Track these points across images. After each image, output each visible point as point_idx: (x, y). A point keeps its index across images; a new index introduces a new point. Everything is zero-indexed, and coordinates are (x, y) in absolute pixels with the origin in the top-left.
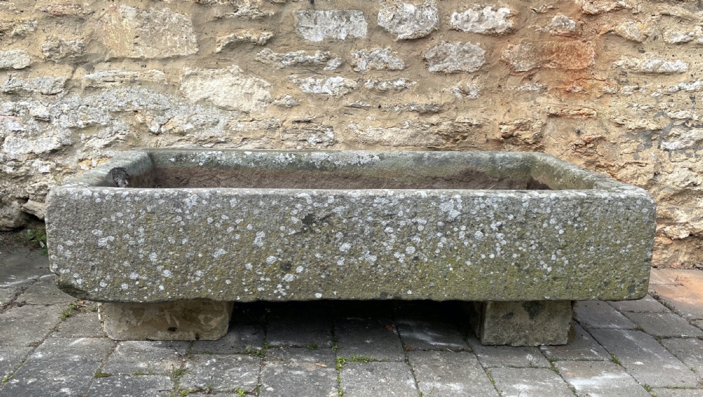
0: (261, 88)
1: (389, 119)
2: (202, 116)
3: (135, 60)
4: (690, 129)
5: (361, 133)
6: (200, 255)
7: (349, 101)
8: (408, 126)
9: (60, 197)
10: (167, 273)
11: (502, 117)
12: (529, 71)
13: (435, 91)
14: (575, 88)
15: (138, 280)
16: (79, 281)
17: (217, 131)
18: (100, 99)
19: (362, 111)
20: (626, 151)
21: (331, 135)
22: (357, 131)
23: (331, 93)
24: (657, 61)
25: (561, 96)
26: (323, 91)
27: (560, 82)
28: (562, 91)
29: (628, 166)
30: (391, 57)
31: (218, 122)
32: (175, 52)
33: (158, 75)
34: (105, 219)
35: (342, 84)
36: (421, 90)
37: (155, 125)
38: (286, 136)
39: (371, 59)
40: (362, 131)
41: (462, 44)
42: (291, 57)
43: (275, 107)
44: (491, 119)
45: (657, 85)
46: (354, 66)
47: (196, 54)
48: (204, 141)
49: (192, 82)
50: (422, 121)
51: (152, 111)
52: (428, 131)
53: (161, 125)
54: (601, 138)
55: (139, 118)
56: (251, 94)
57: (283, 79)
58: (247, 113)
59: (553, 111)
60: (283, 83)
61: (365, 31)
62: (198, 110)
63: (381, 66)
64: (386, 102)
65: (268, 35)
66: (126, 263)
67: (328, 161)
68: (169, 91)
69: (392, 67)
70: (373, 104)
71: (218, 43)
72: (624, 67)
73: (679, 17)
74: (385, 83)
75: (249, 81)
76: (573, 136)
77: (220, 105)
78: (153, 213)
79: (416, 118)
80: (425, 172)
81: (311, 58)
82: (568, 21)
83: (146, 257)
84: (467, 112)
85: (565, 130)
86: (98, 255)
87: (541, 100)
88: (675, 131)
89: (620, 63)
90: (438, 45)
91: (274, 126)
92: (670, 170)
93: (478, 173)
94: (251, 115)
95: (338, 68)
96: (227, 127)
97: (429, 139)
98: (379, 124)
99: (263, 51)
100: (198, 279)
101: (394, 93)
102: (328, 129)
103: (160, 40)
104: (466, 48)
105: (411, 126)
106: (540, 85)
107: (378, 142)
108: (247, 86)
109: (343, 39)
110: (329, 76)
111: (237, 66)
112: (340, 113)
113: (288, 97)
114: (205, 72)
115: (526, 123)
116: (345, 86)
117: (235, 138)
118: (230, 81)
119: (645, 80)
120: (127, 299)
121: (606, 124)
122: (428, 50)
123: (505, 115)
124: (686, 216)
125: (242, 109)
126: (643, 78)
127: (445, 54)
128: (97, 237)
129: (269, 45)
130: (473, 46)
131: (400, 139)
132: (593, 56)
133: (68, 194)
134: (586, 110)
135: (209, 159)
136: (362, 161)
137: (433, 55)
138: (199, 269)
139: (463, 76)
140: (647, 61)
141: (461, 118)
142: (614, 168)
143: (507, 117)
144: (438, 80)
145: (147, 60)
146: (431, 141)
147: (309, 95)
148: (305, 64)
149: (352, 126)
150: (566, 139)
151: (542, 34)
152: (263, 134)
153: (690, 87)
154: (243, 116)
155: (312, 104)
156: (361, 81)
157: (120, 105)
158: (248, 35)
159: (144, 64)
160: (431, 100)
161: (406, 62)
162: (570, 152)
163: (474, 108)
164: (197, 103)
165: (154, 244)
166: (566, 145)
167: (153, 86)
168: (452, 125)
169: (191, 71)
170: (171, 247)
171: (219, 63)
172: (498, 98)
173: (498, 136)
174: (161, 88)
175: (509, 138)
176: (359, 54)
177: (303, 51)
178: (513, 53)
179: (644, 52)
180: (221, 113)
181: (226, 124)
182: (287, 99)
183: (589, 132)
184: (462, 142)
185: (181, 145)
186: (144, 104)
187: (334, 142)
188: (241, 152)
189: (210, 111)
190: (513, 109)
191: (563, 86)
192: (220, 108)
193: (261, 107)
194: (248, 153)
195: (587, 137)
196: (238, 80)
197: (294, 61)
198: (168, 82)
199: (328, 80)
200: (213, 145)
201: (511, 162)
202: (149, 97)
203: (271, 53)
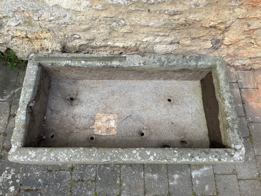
1: (153, 16)
2: (57, 13)
5: (139, 23)
7: (133, 8)
8: (162, 20)
11: (213, 17)
13: (180, 3)
14: (258, 5)
17: (67, 20)
18: (4, 5)
19: (139, 12)
21: (123, 22)
22: (136, 22)
23: (123, 3)
25: (249, 7)
26: (118, 2)
28: (251, 6)
31: (66, 16)
36: (173, 3)
37: (35, 17)
38: (101, 23)
43: (94, 10)
44: (207, 18)
48: (61, 24)
50: (170, 18)
51: (31, 11)
52: (172, 23)
53: (38, 18)
54: (259, 28)
58: (80, 12)
59: (241, 17)
62: (54, 10)
64: (152, 8)
67: (120, 66)
70: (145, 9)
76: (246, 27)
77: (65, 8)
79: (167, 17)
84: (195, 14)
85: (243, 24)
87: (237, 10)
91: (94, 19)
93: (188, 69)
94: (82, 13)
96: (71, 18)
97: (172, 26)
98: (148, 18)
101: (157, 4)
102: (121, 20)
105: (164, 20)
106: (240, 3)
107: (146, 26)
112: (128, 12)
113: (100, 5)
115: (224, 22)
116: (131, 1)
117: (76, 23)
123: (215, 16)
125: (77, 10)
131: (158, 26)
134: (258, 16)
135: (66, 64)
136: (136, 66)
141: (191, 17)
142: (258, 40)
143: (215, 18)
147: (112, 4)
149: (134, 19)
150: (241, 27)
152: (89, 22)
154: (78, 13)
155: (113, 9)
157: (15, 8)
160: (177, 8)
163: (199, 12)
164: (53, 6)
166: (240, 30)
168: (186, 21)
172: (214, 8)
173: (207, 26)
175: (213, 27)
180: (67, 11)
181: (70, 17)
182: (99, 7)
183: (254, 25)
184: (188, 27)
185: (51, 25)
186: (26, 8)
187: (125, 25)
188: (80, 62)
189: (61, 10)
190: (220, 14)
191: (252, 3)
192: (65, 9)
193: (86, 10)
194: (83, 62)
195: (252, 28)
200: (66, 25)
201: (205, 66)
202: (27, 4)
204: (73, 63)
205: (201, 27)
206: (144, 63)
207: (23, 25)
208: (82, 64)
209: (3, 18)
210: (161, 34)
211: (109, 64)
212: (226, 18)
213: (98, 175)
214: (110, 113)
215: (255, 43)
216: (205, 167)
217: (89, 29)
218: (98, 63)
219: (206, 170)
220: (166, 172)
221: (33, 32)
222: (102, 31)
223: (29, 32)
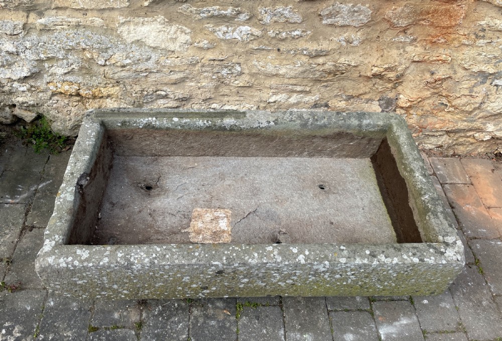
0: (183, 34)
1: (285, 59)
2: (137, 54)
3: (77, 10)
5: (263, 69)
6: (147, 285)
7: (254, 46)
8: (299, 65)
9: (45, 267)
10: (126, 292)
11: (375, 60)
12: (405, 27)
13: (325, 39)
14: (439, 40)
15: (106, 294)
16: (69, 295)
17: (150, 65)
18: (54, 39)
19: (264, 52)
20: (465, 86)
21: (239, 69)
22: (259, 67)
23: (240, 39)
25: (426, 45)
26: (233, 37)
27: (429, 35)
28: (428, 42)
29: (463, 97)
30: (292, 13)
31: (150, 58)
32: (110, 5)
33: (98, 22)
34: (79, 275)
35: (250, 32)
36: (314, 38)
37: (101, 60)
38: (204, 69)
39: (275, 15)
40: (264, 67)
41: (353, 6)
42: (207, 11)
43: (195, 48)
44: (366, 62)
46: (260, 20)
47: (128, 7)
48: (141, 72)
49: (127, 28)
50: (311, 62)
51: (97, 50)
52: (315, 69)
53: (106, 60)
54: (449, 77)
55: (89, 56)
56: (176, 39)
57: (201, 27)
58: (173, 52)
59: (417, 59)
60: (201, 30)
62: (133, 49)
63: (282, 20)
64: (283, 47)
66: (98, 289)
67: (236, 126)
68: (109, 33)
69: (291, 21)
70: (273, 47)
72: (485, 26)
74: (284, 33)
75: (174, 28)
76: (428, 75)
77: (151, 45)
79: (307, 60)
80: (307, 133)
81: (225, 12)
83: (110, 287)
84: (349, 55)
85: (423, 71)
87: (409, 49)
89: (482, 23)
90: (333, 6)
91: (194, 62)
92: (493, 101)
93: (347, 133)
94: (176, 53)
95: (246, 20)
96: (157, 63)
97: (315, 75)
98: (277, 63)
99: (184, 6)
101: (291, 40)
102: (236, 65)
104: (356, 9)
105: (302, 65)
106: (412, 37)
107: (274, 75)
108: (172, 32)
110: (240, 25)
111: (163, 17)
112: (247, 53)
113: (206, 41)
114: (136, 20)
115: (393, 67)
116: (252, 35)
118: (158, 28)
121: (456, 67)
122: (324, 9)
123: (378, 59)
124: (493, 127)
125: (169, 49)
126: (498, 34)
127: (338, 12)
128: (75, 281)
129: (189, 1)
130: (363, 8)
131: (292, 74)
132: (462, 17)
134: (443, 57)
135: (146, 123)
136: (262, 126)
137: (327, 12)
138: (147, 290)
139: (350, 29)
141: (342, 60)
142: (452, 98)
143: (379, 61)
144: (329, 30)
145: (87, 10)
146: (317, 76)
147: (222, 40)
148: (219, 17)
149: (256, 63)
150: (421, 77)
152: (186, 68)
154: (169, 54)
155: (224, 47)
156: (265, 31)
157: (71, 44)
159: (85, 13)
160: (321, 47)
161: (304, 17)
162: (422, 86)
163: (354, 53)
164: (132, 43)
165: (114, 282)
166: (420, 81)
167: (95, 30)
168: (334, 65)
169: (124, 20)
170: (126, 283)
171: (148, 13)
172: (375, 45)
173: (369, 74)
174: (101, 31)
175: (379, 76)
176: (265, 10)
177: (218, 7)
178: (395, 13)
180: (152, 51)
181: (156, 60)
182: (204, 43)
183: (441, 73)
184: (339, 76)
185: (123, 74)
186: (90, 44)
187: (241, 73)
188: (170, 119)
189: (143, 50)
190: (385, 55)
191: (430, 38)
192: (151, 47)
193: (184, 48)
194: (176, 119)
195: (438, 77)
196: (164, 27)
197: (210, 14)
198: (107, 26)
199: (238, 28)
200: (148, 73)
201: (373, 127)
202: (93, 38)
203: (191, 7)
204: (159, 120)
205: (360, 76)
206: (276, 122)
207: (77, 72)
208: (173, 122)
209: (46, 60)
210: (299, 88)
211: (218, 122)
212: (395, 62)
213: (193, 337)
214: (219, 208)
215: (449, 105)
216: (402, 319)
217: (183, 80)
218: (201, 121)
219: (406, 325)
220: (327, 328)
221: (91, 85)
222: (204, 84)
223: (84, 85)
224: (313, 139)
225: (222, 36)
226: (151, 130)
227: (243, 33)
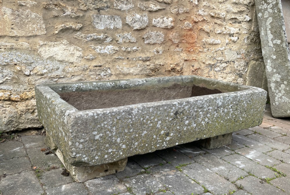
0: (78, 51)
1: (132, 64)
2: (51, 66)
3: (12, 37)
4: (222, 63)
5: (122, 70)
6: (137, 136)
7: (116, 56)
8: (139, 66)
9: (78, 118)
10: (124, 146)
11: (170, 61)
12: (178, 43)
13: (147, 51)
14: (191, 50)
15: (112, 152)
16: (86, 159)
17: (59, 72)
19: (121, 61)
20: (206, 72)
21: (109, 72)
22: (120, 69)
23: (108, 53)
24: (213, 40)
25: (187, 53)
26: (105, 52)
27: (187, 48)
28: (187, 51)
30: (131, 37)
31: (59, 68)
32: (34, 33)
33: (26, 45)
34: (99, 126)
35: (113, 49)
36: (143, 51)
37: (27, 71)
38: (91, 73)
39: (124, 38)
40: (122, 69)
41: (157, 32)
42: (90, 36)
43: (85, 60)
44: (167, 62)
45: (213, 48)
46: (117, 41)
47: (45, 34)
48: (53, 78)
49: (44, 48)
50: (144, 64)
51: (24, 64)
52: (146, 68)
53: (31, 71)
54: (199, 68)
55: (18, 68)
56: (74, 54)
57: (87, 47)
58: (72, 63)
59: (186, 59)
61: (121, 25)
62: (48, 62)
63: (127, 41)
64: (130, 56)
65: (80, 26)
66: (107, 145)
67: (127, 84)
68: (32, 53)
69: (132, 41)
70: (125, 57)
71: (56, 29)
72: (204, 42)
73: (219, 24)
74: (129, 48)
75: (72, 48)
76: (192, 68)
77: (59, 59)
78: (119, 119)
79: (142, 63)
80: (161, 86)
81: (100, 37)
82: (190, 24)
83: (116, 141)
84: (159, 59)
85: (189, 66)
86: (95, 144)
87: (182, 54)
88: (218, 64)
89: (203, 40)
90: (148, 32)
91: (85, 69)
92: (218, 78)
93: (178, 84)
94: (74, 64)
95: (110, 42)
96: (64, 70)
97: (146, 72)
98: (128, 66)
99: (78, 33)
100: (136, 146)
101: (133, 52)
102: (108, 69)
103: (26, 26)
104: (158, 34)
105: (140, 66)
106: (181, 49)
107: (128, 74)
108: (72, 50)
109: (112, 28)
110: (107, 45)
111: (66, 41)
112: (113, 62)
113: (91, 55)
114: (50, 43)
115: (178, 64)
116: (114, 50)
117: (68, 75)
118: (63, 48)
119: (210, 46)
120: (107, 162)
121: (200, 63)
122: (145, 34)
125: (70, 61)
126: (209, 46)
127: (150, 36)
128: (95, 135)
129: (80, 30)
130: (160, 33)
131: (137, 72)
132: (196, 38)
133: (81, 116)
134: (194, 58)
135: (77, 87)
136: (140, 83)
137: (146, 36)
138: (136, 142)
139: (157, 45)
140: (211, 40)
141: (157, 62)
143: (172, 61)
144: (148, 47)
145: (19, 37)
146: (148, 72)
147: (100, 54)
148: (97, 40)
149: (118, 67)
150: (189, 69)
151: (182, 29)
152: (81, 73)
153: (222, 49)
154: (70, 64)
155: (101, 58)
156: (120, 47)
157: (6, 61)
158: (71, 25)
159: (17, 39)
160: (147, 55)
161: (137, 39)
162: (191, 73)
163: (161, 58)
164: (47, 59)
165: (119, 134)
166: (190, 71)
167: (23, 51)
168: (154, 65)
169: (43, 43)
170: (126, 134)
171: (57, 39)
172: (168, 54)
173: (170, 69)
174: (27, 52)
175: (173, 69)
176: (119, 35)
177: (96, 34)
178: (173, 36)
179: (210, 36)
180: (60, 63)
182: (90, 56)
184: (157, 72)
185: (42, 80)
186: (20, 60)
187: (111, 75)
188: (91, 83)
189: (54, 63)
190: (173, 58)
191: (187, 49)
192: (59, 61)
193: (79, 60)
194: (95, 83)
195: (195, 68)
196: (67, 47)
197: (92, 38)
198: (31, 48)
199: (106, 47)
200: (57, 79)
201: (187, 80)
202: (22, 56)
203: (82, 34)
204: (85, 84)
205: (166, 71)
206: (146, 81)
207: (9, 82)
208: (93, 85)
211: (118, 83)
212: (178, 61)
221: (19, 91)
223: (14, 91)
224: (164, 90)
225: (99, 51)
226: (80, 92)
227: (109, 49)
